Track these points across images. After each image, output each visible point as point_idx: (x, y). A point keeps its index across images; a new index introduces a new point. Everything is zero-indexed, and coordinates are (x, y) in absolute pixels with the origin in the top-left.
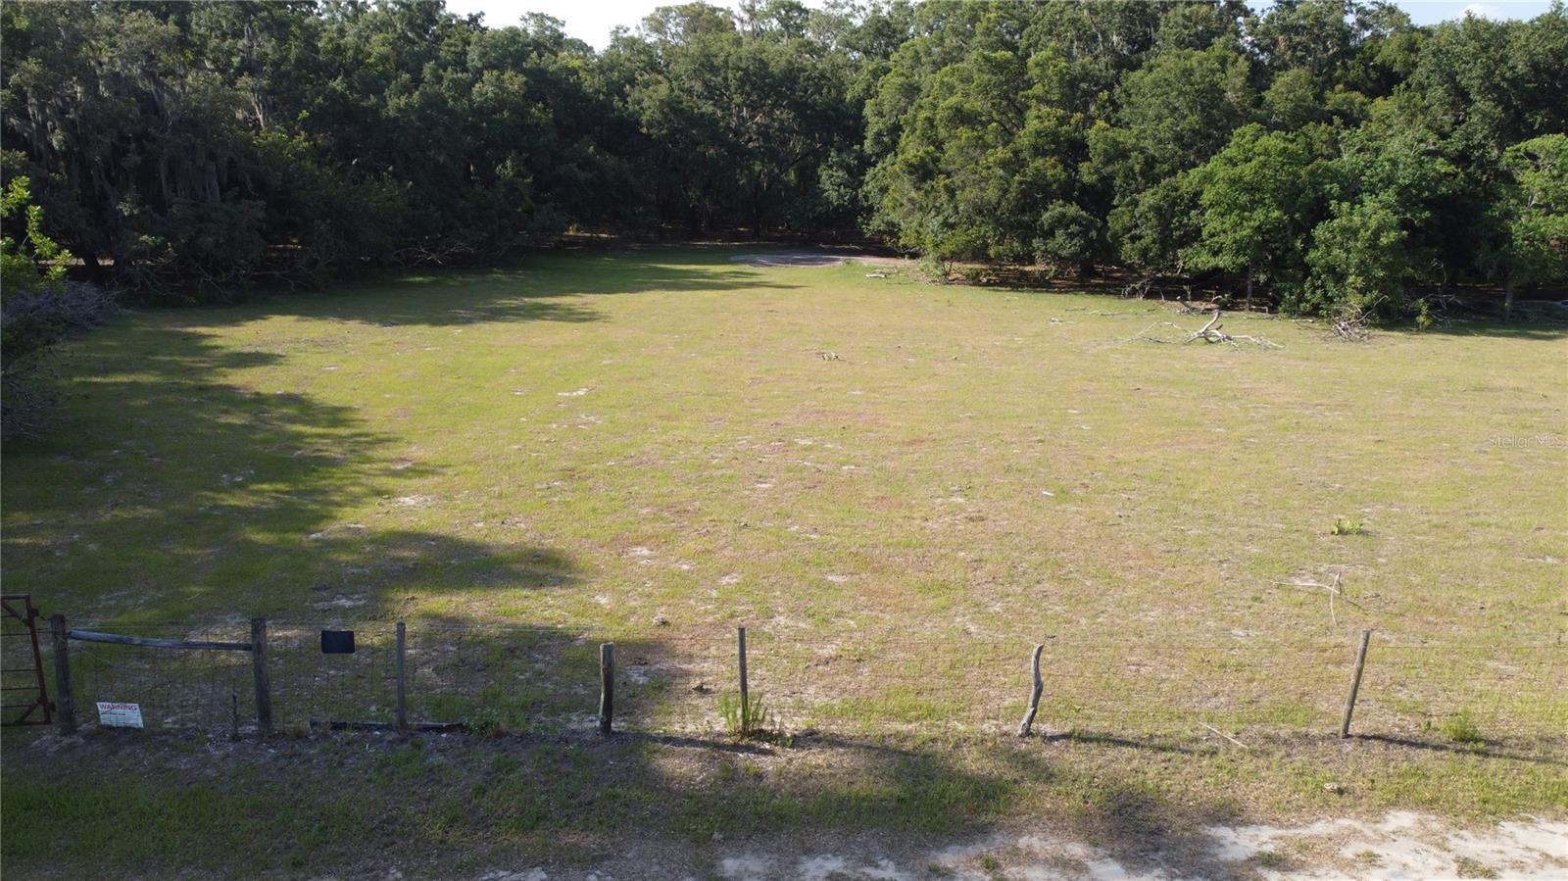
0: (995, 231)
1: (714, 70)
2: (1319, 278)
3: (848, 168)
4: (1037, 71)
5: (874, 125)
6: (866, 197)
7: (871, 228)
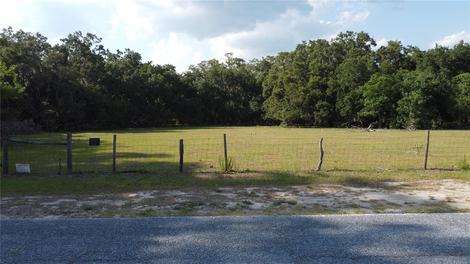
0: (302, 110)
1: (218, 75)
2: (401, 116)
3: (258, 101)
4: (312, 67)
5: (265, 89)
6: (263, 109)
7: (265, 117)
